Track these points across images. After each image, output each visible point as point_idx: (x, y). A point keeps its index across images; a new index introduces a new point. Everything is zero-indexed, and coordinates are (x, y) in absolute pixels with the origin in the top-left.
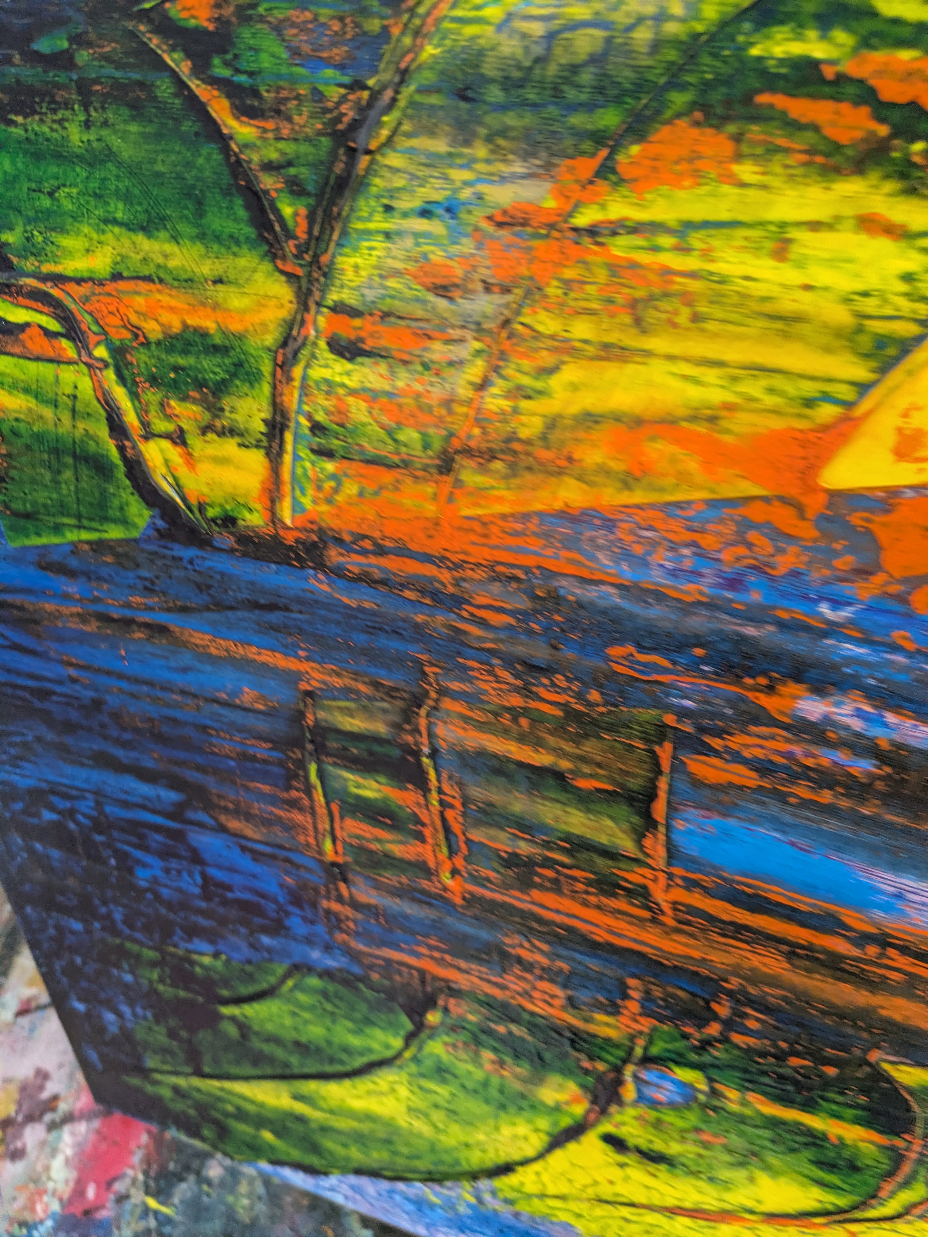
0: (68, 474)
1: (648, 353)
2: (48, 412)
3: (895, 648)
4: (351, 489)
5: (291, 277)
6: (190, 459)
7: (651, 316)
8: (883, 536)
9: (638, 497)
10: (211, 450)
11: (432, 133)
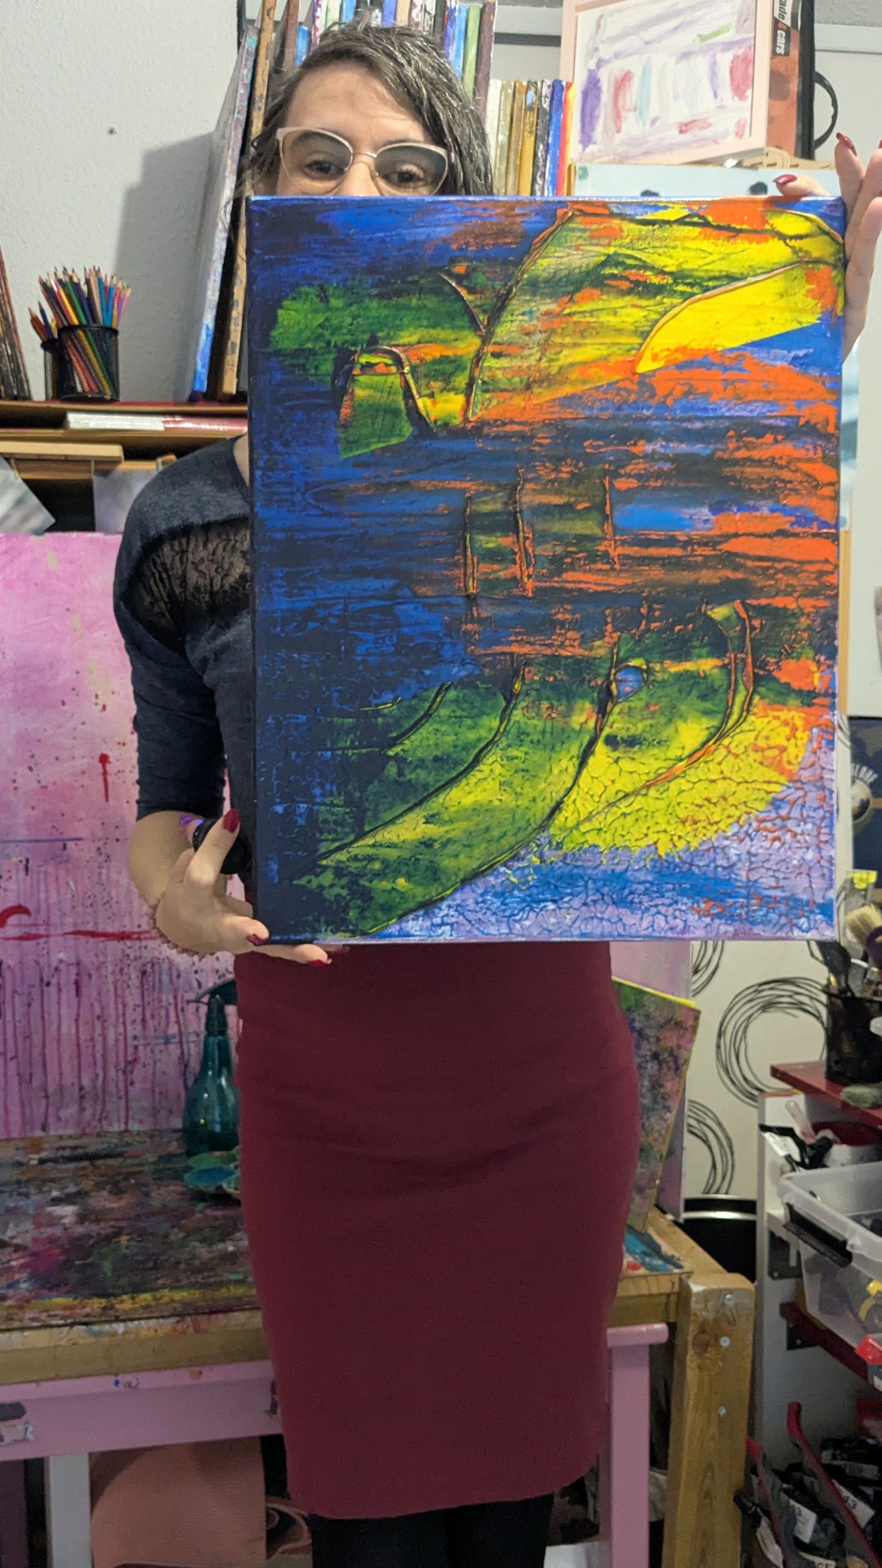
0: (380, 420)
1: (586, 344)
2: (378, 395)
3: (666, 419)
4: (494, 402)
5: (480, 336)
6: (434, 403)
7: (586, 334)
8: (655, 385)
9: (588, 386)
10: (443, 398)
11: (525, 294)
